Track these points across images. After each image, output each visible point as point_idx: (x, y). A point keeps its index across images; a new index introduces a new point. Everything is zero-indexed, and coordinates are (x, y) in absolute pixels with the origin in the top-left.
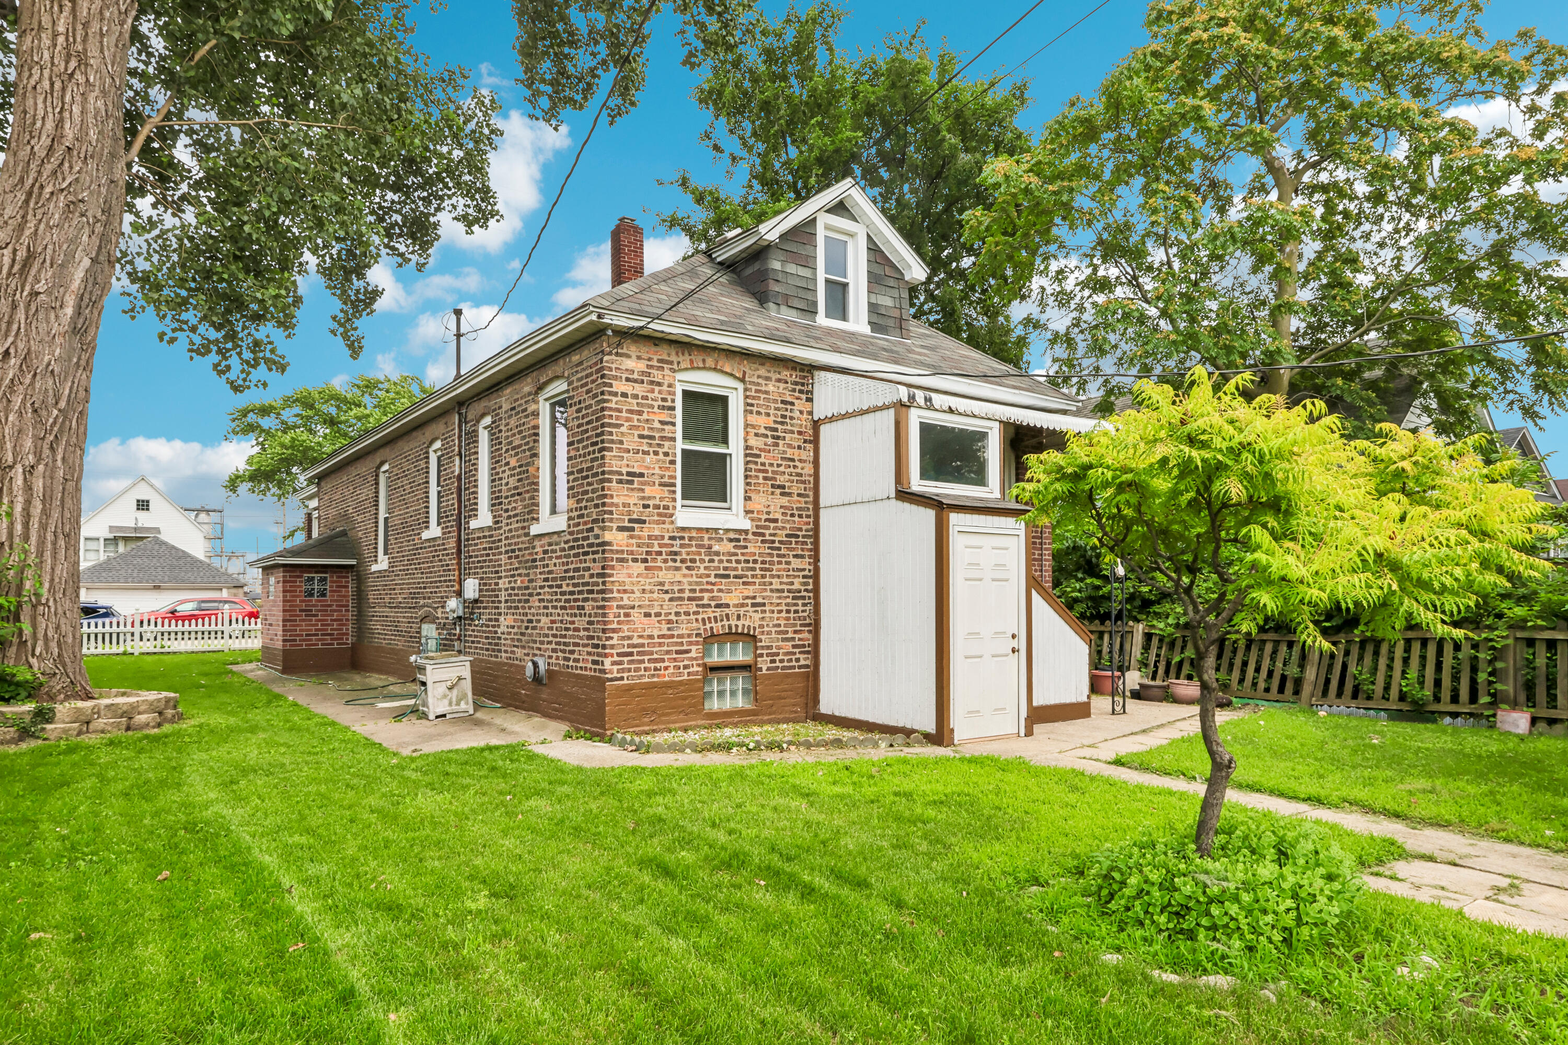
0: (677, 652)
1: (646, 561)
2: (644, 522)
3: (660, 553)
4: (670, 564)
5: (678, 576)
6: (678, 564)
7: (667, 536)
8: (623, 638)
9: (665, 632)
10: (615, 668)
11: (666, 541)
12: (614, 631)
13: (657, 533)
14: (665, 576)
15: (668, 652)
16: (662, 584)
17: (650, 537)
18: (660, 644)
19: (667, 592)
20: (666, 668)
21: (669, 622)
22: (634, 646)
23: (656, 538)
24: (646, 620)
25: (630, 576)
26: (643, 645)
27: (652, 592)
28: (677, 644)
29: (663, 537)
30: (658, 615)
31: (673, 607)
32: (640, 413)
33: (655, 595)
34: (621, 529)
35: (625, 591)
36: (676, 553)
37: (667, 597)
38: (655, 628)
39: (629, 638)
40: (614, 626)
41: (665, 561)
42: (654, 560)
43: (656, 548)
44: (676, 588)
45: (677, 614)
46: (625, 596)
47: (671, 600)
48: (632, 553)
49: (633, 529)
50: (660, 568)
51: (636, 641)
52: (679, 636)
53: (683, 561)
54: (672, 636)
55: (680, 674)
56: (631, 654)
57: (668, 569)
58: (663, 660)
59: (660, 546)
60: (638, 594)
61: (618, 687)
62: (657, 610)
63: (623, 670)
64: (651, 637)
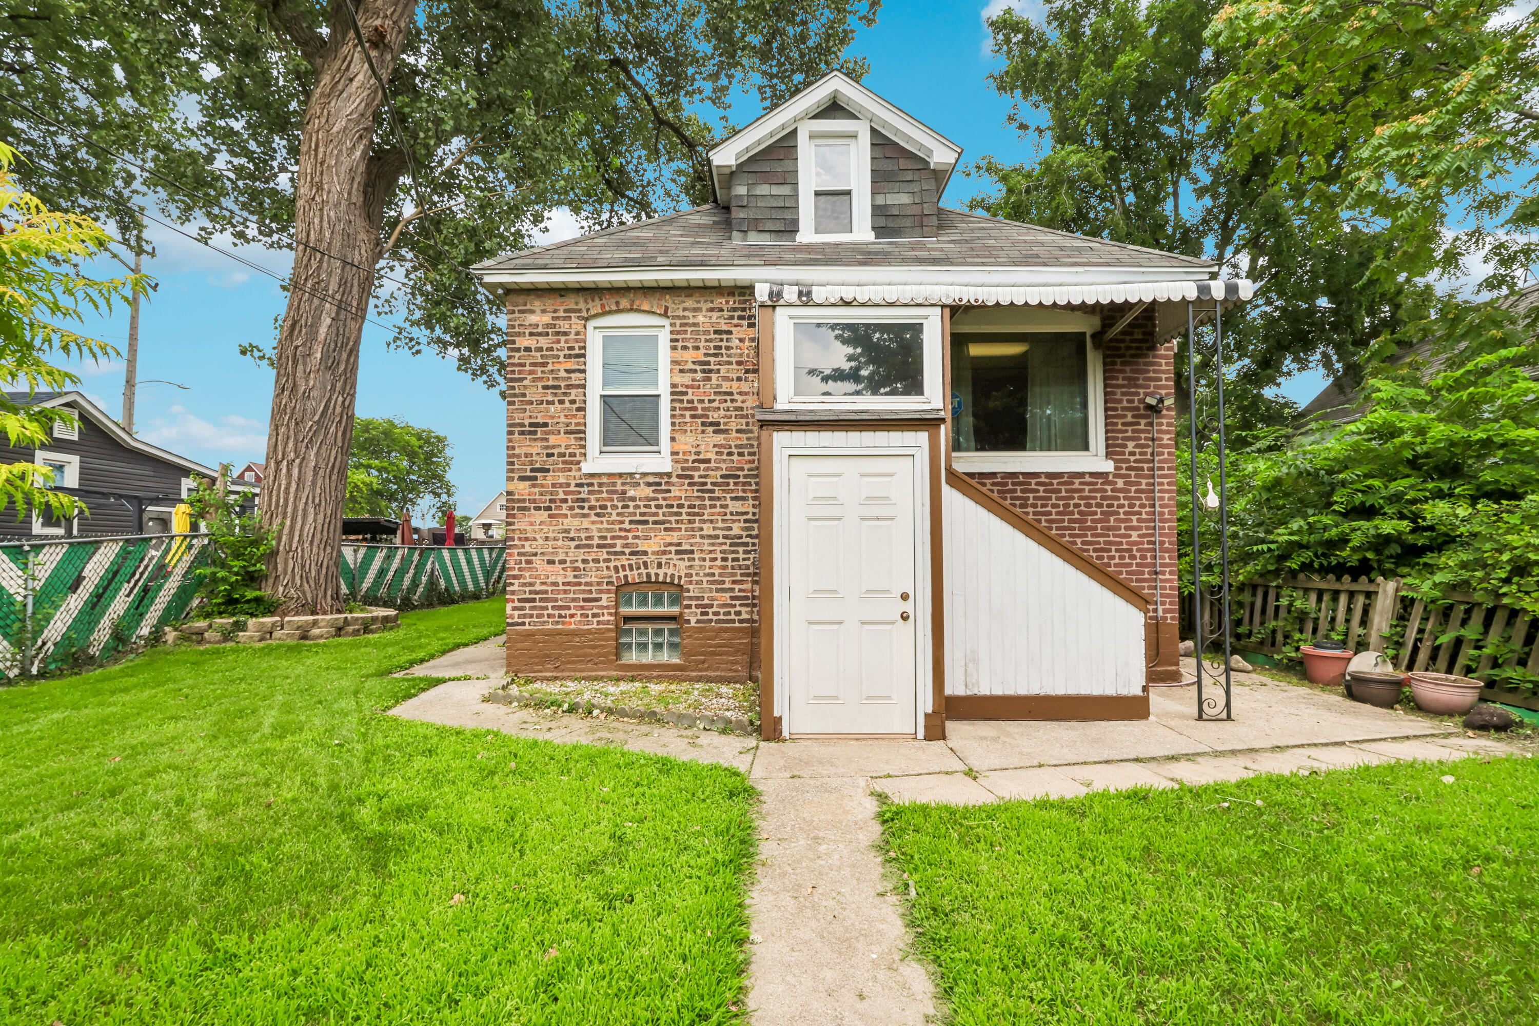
0: (585, 600)
1: (549, 508)
2: (548, 470)
3: (565, 501)
4: (577, 511)
5: (586, 523)
6: (586, 511)
7: (573, 483)
8: (524, 585)
9: (571, 579)
10: (516, 613)
11: (572, 488)
12: (515, 577)
13: (562, 480)
14: (571, 523)
15: (574, 600)
16: (567, 531)
17: (554, 485)
18: (565, 592)
19: (573, 539)
20: (572, 616)
21: (576, 569)
22: (537, 593)
23: (561, 485)
24: (549, 567)
25: (531, 524)
26: (546, 592)
27: (555, 539)
28: (584, 591)
29: (568, 485)
30: (563, 562)
31: (581, 555)
32: (544, 365)
33: (560, 543)
34: (522, 479)
35: (527, 539)
36: (583, 500)
37: (573, 544)
38: (558, 575)
39: (531, 584)
40: (516, 572)
41: (572, 508)
42: (558, 508)
43: (561, 496)
44: (583, 535)
45: (584, 561)
46: (527, 544)
47: (577, 547)
48: (534, 501)
49: (536, 478)
50: (566, 516)
51: (538, 587)
52: (587, 584)
53: (590, 508)
54: (580, 584)
55: (588, 622)
56: (533, 600)
57: (573, 516)
58: (569, 608)
59: (565, 493)
60: (540, 542)
61: (518, 633)
62: (561, 557)
63: (525, 616)
64: (555, 584)
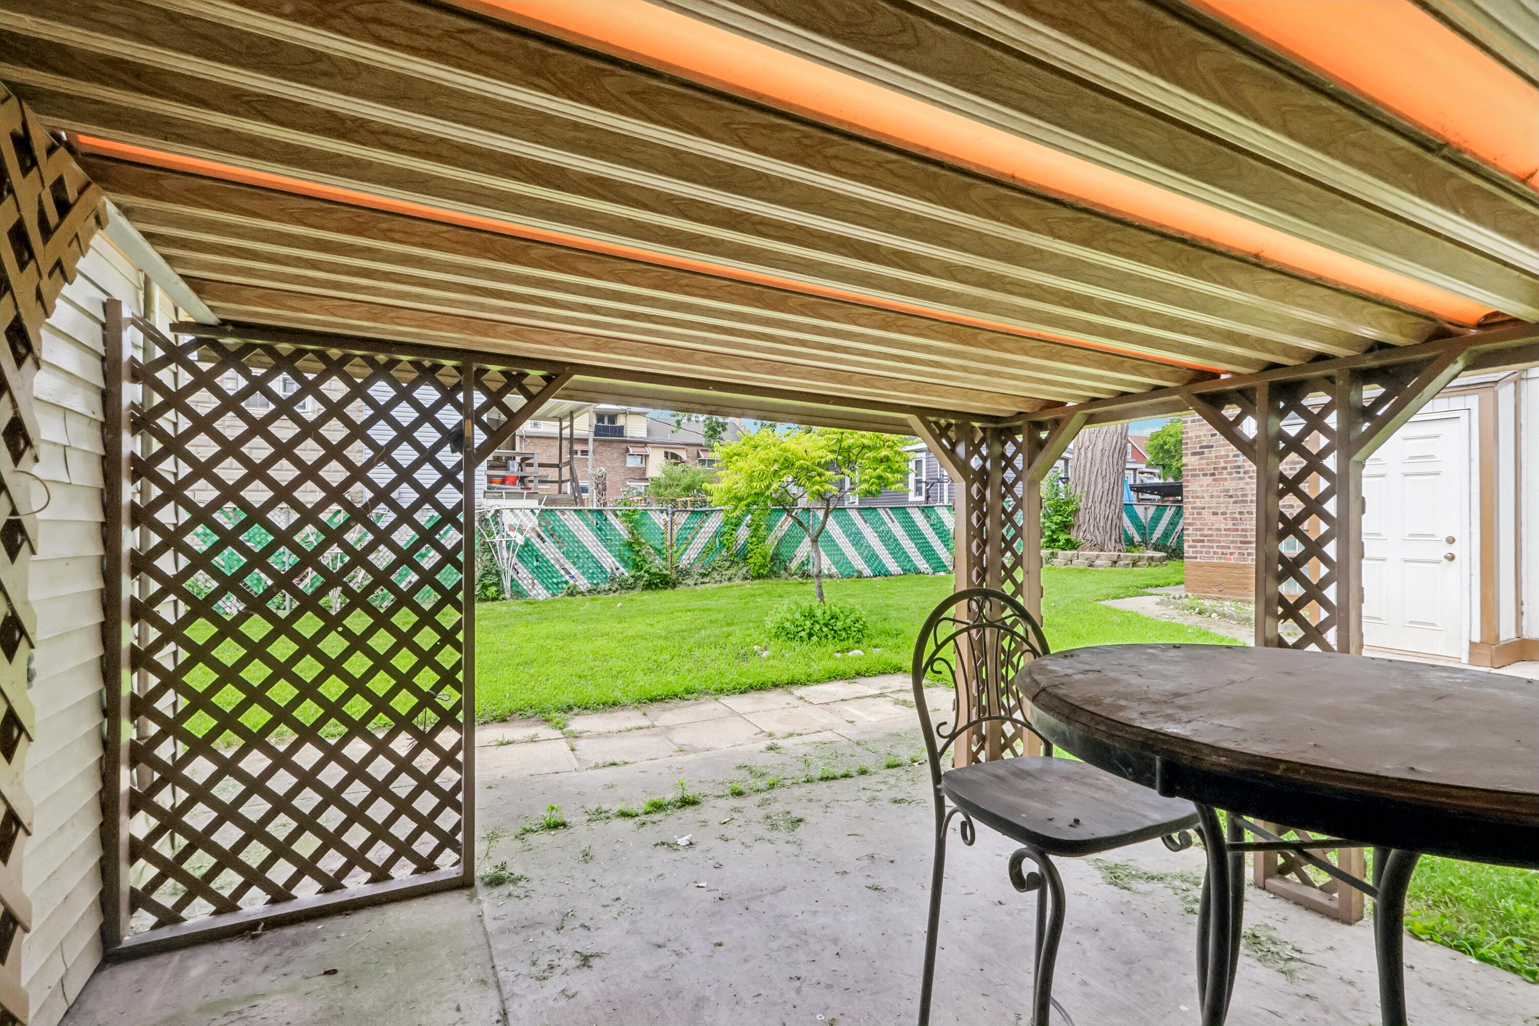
0: (1241, 542)
1: (1213, 474)
2: (1212, 447)
3: (1225, 468)
4: (1235, 475)
5: (1241, 484)
6: (1242, 475)
7: (1231, 454)
8: (1196, 530)
9: (1231, 526)
10: (1191, 550)
11: (1231, 458)
12: (1189, 524)
13: (1223, 453)
14: (1231, 485)
15: (1233, 542)
16: (1227, 491)
17: (1217, 457)
18: (1226, 535)
19: (1231, 497)
20: (1231, 554)
21: (1234, 519)
22: (1205, 536)
23: (1222, 457)
24: (1214, 517)
25: (1201, 486)
26: (1212, 535)
27: (1219, 497)
28: (1241, 536)
29: (1228, 456)
30: (1224, 513)
31: (1238, 508)
33: (1222, 499)
34: (1194, 454)
35: (1197, 497)
36: (1239, 467)
37: (1232, 500)
38: (1221, 523)
39: (1201, 530)
40: (1190, 521)
41: (1230, 474)
42: (1221, 473)
43: (1223, 465)
44: (1239, 494)
45: (1241, 513)
46: (1198, 500)
47: (1235, 502)
48: (1202, 470)
49: (1203, 453)
50: (1226, 479)
51: (1206, 532)
52: (1243, 530)
53: (1245, 473)
54: (1237, 530)
55: (1244, 560)
56: (1203, 541)
57: (1232, 479)
58: (1229, 548)
59: (1225, 462)
60: (1207, 499)
61: (1192, 564)
62: (1223, 510)
63: (1197, 552)
64: (1219, 530)
